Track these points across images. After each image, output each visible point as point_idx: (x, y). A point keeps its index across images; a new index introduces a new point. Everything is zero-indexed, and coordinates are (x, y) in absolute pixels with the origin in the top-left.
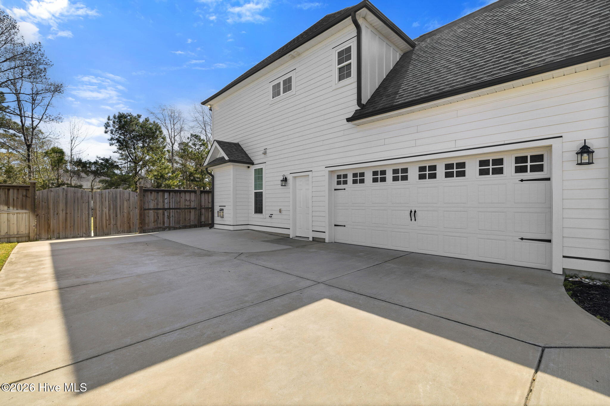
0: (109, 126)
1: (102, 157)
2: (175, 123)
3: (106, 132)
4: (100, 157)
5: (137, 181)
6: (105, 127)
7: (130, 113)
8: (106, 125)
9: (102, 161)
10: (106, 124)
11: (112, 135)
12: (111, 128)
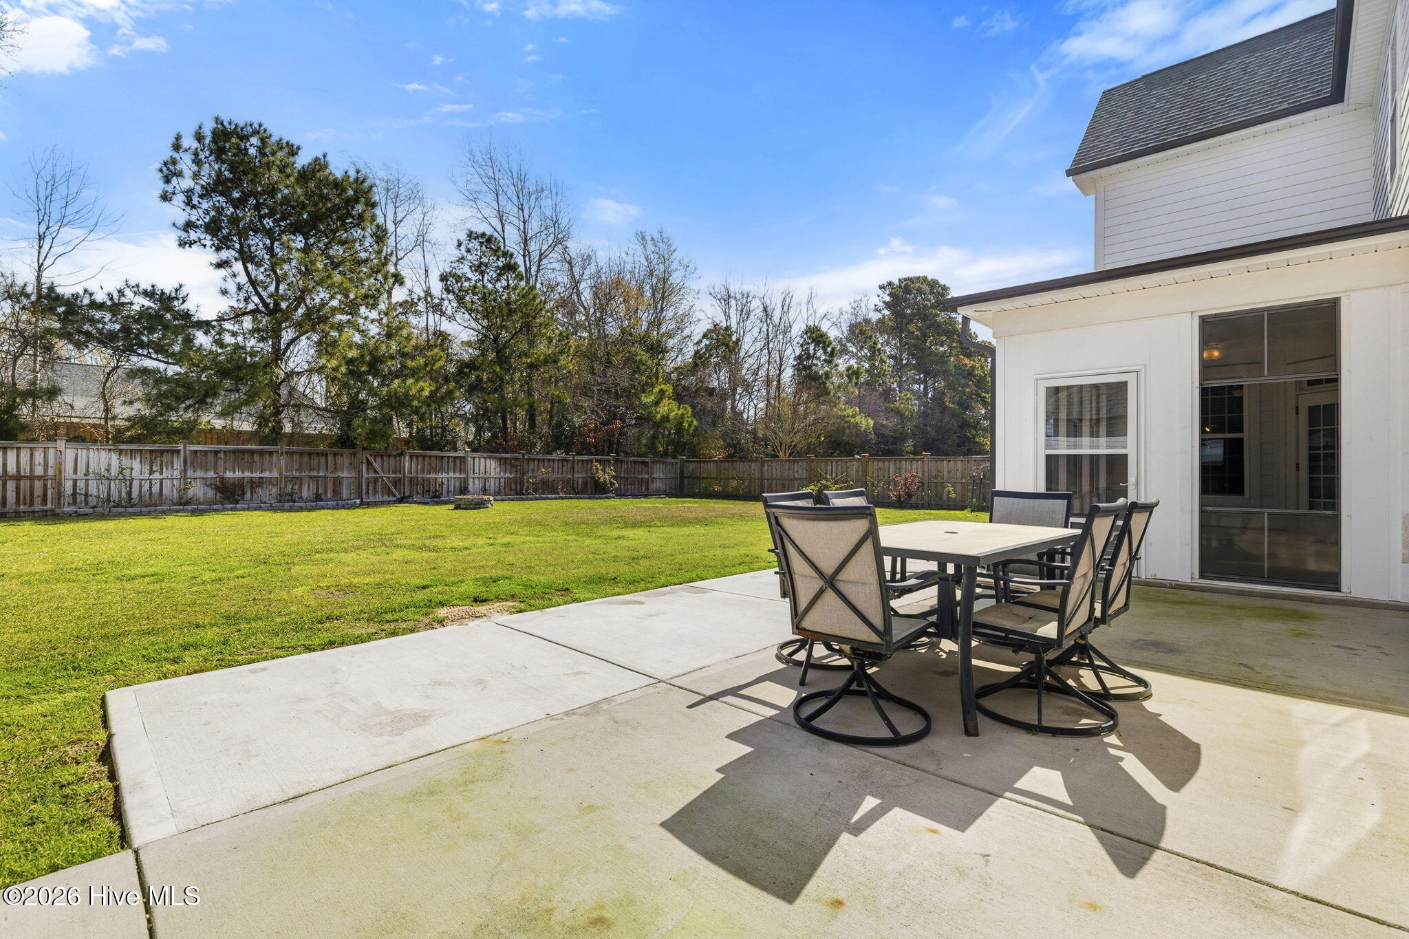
0: (179, 174)
1: (146, 285)
2: (399, 219)
3: (165, 197)
4: (137, 286)
5: (280, 383)
6: (160, 175)
7: (260, 125)
8: (164, 169)
9: (147, 303)
10: (165, 164)
11: (188, 208)
12: (187, 183)
